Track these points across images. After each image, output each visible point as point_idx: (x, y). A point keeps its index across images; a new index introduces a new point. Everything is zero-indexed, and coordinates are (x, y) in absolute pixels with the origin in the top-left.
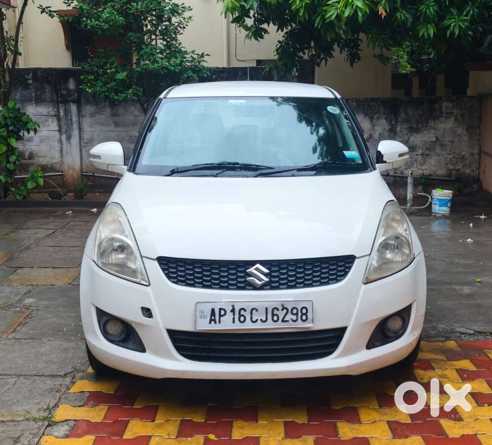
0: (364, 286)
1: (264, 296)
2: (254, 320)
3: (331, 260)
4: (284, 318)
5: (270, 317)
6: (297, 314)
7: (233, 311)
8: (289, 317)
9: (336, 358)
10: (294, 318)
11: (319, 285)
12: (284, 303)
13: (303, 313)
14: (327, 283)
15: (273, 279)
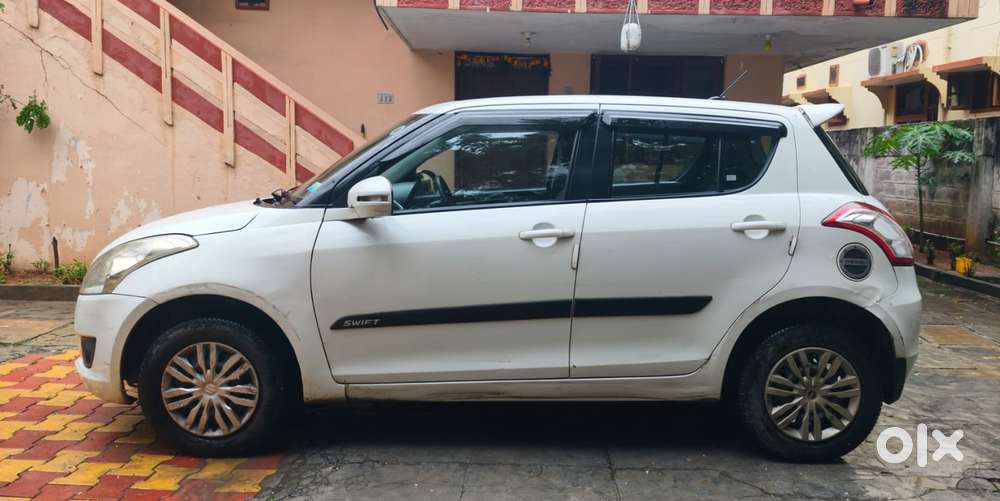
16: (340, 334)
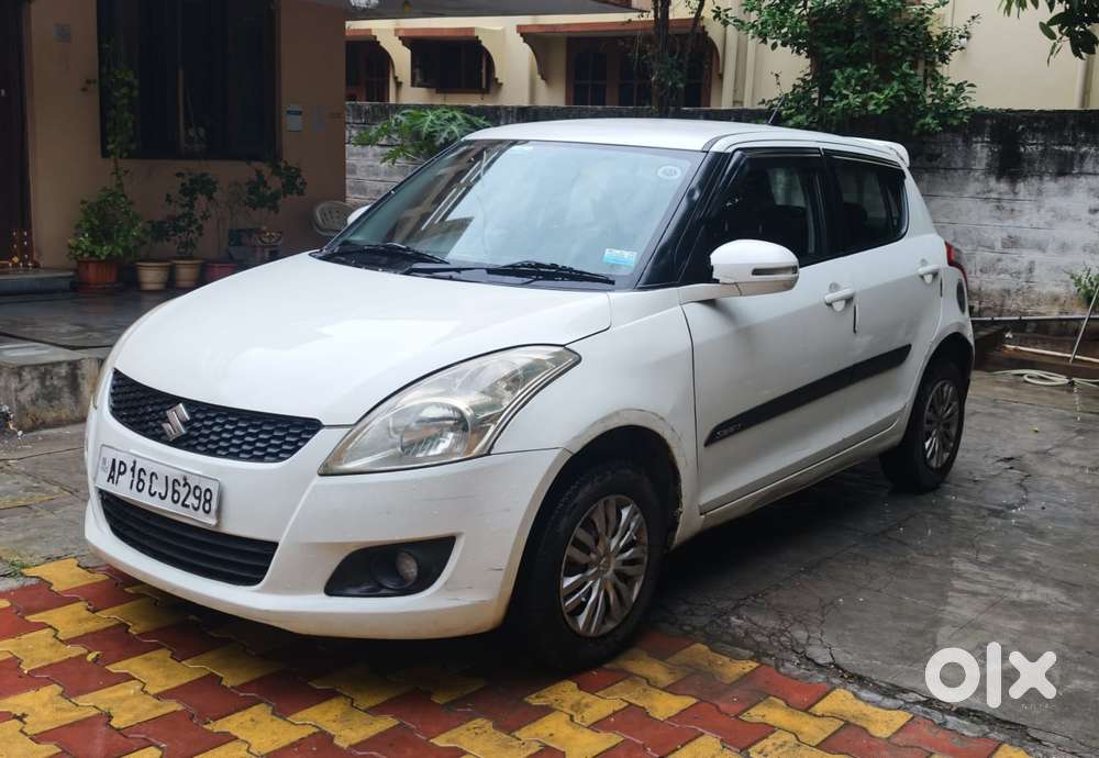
0: (317, 476)
1: (170, 457)
2: (152, 492)
3: (281, 421)
4: (185, 500)
5: (170, 494)
6: (199, 498)
7: (133, 469)
8: (191, 501)
9: (258, 591)
10: (196, 502)
11: (225, 457)
12: (188, 475)
13: (206, 497)
14: (260, 459)
15: (192, 433)
16: (719, 446)
